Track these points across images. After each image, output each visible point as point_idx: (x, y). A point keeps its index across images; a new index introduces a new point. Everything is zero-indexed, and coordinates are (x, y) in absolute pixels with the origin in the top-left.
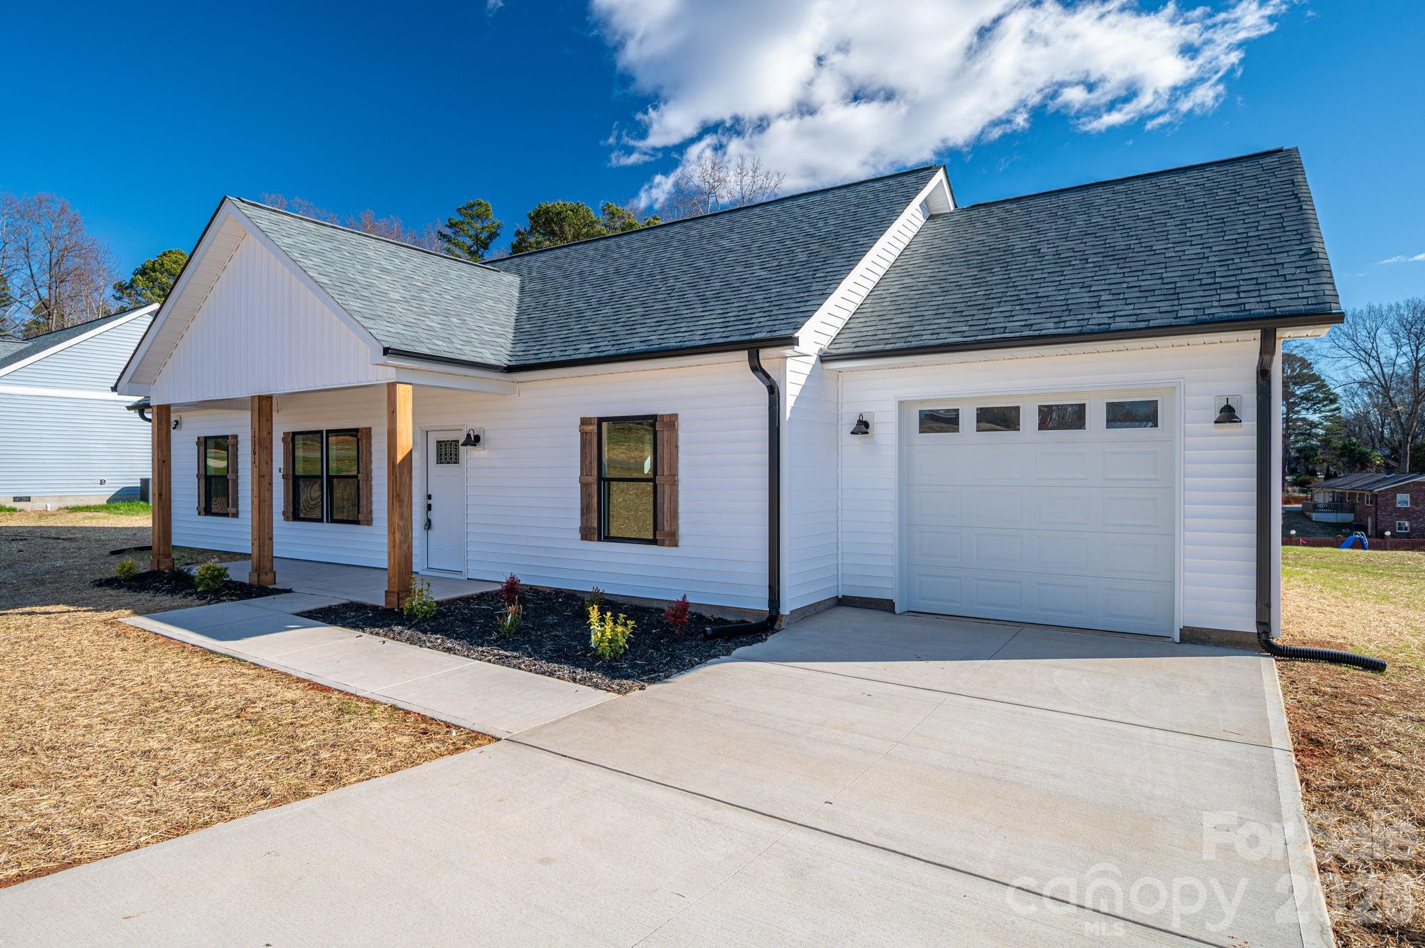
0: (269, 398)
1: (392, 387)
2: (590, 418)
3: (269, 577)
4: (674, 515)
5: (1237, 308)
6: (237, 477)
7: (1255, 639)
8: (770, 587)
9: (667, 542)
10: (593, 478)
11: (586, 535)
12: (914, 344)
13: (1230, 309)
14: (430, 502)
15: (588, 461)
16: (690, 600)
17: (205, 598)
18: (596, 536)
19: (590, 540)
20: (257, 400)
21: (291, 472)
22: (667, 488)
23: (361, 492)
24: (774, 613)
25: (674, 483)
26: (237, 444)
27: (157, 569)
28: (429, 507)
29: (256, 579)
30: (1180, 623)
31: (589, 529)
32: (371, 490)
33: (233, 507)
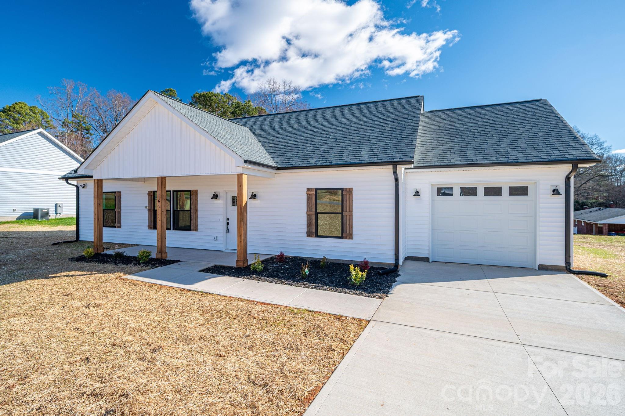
0: (165, 178)
1: (240, 176)
2: (312, 189)
3: (165, 255)
4: (351, 227)
5: (562, 156)
6: (121, 210)
7: (565, 268)
8: (395, 254)
9: (348, 237)
10: (313, 212)
11: (309, 235)
12: (442, 164)
13: (560, 156)
14: (228, 221)
15: (310, 206)
16: (368, 260)
17: (148, 266)
18: (314, 236)
19: (311, 237)
20: (160, 179)
21: (152, 208)
22: (348, 217)
23: (192, 217)
24: (397, 264)
25: (351, 215)
26: (120, 196)
27: (97, 252)
28: (228, 224)
29: (160, 256)
30: (538, 264)
31: (311, 232)
32: (197, 216)
33: (118, 223)
